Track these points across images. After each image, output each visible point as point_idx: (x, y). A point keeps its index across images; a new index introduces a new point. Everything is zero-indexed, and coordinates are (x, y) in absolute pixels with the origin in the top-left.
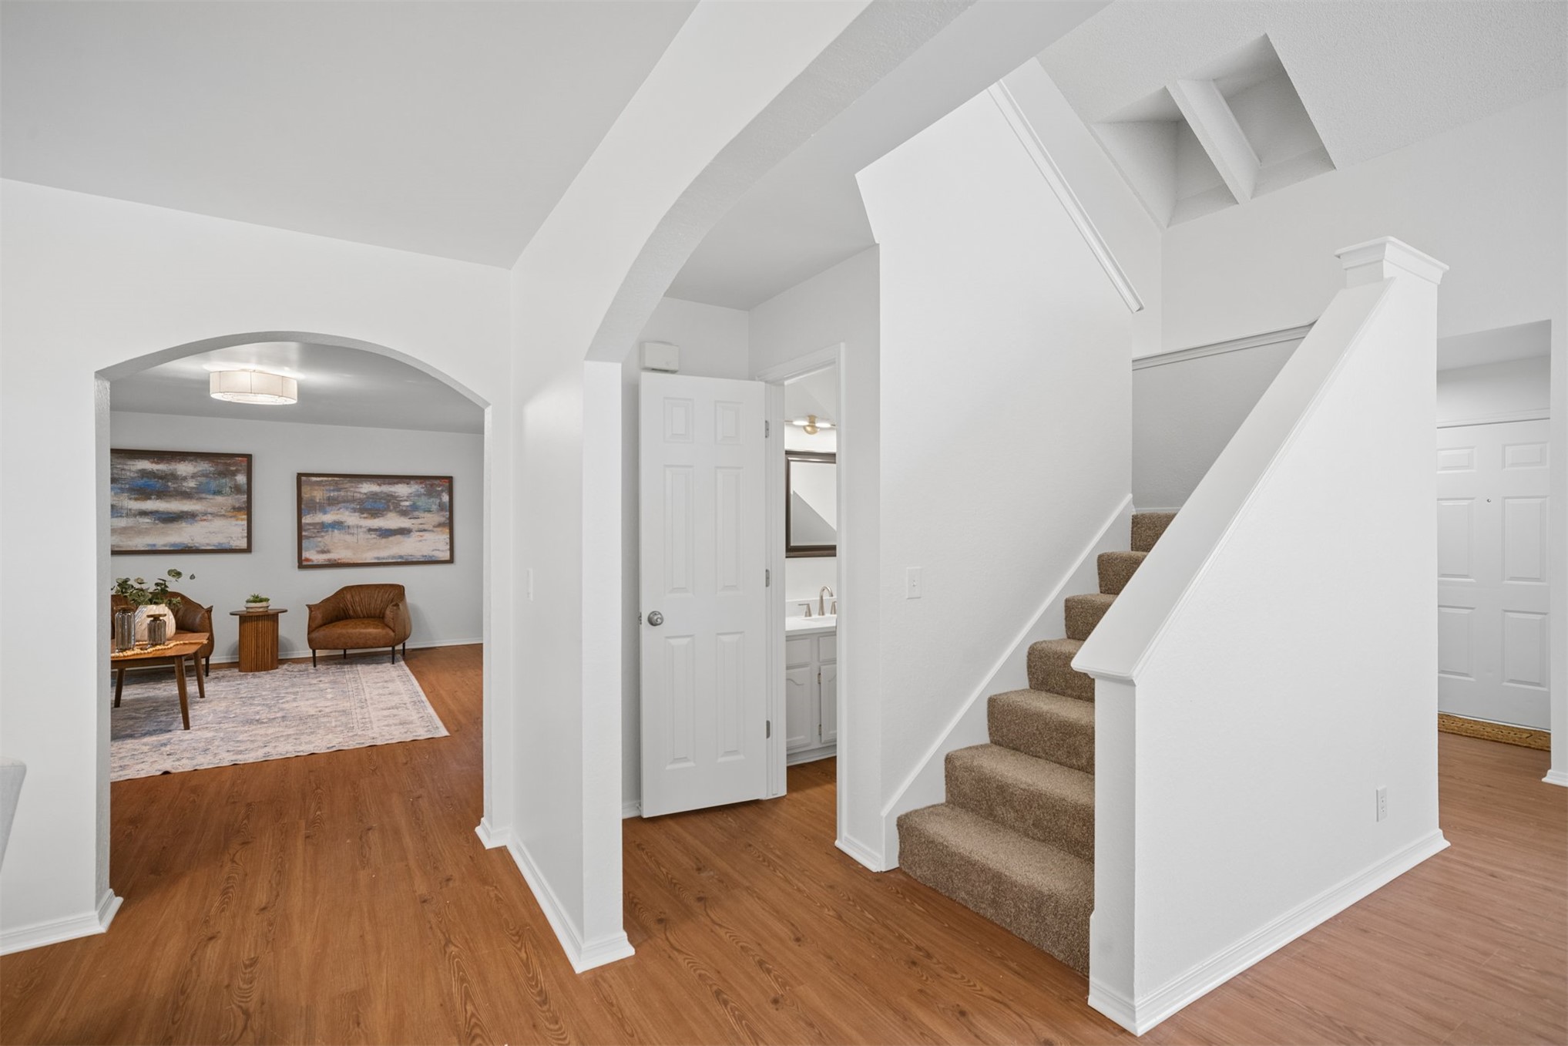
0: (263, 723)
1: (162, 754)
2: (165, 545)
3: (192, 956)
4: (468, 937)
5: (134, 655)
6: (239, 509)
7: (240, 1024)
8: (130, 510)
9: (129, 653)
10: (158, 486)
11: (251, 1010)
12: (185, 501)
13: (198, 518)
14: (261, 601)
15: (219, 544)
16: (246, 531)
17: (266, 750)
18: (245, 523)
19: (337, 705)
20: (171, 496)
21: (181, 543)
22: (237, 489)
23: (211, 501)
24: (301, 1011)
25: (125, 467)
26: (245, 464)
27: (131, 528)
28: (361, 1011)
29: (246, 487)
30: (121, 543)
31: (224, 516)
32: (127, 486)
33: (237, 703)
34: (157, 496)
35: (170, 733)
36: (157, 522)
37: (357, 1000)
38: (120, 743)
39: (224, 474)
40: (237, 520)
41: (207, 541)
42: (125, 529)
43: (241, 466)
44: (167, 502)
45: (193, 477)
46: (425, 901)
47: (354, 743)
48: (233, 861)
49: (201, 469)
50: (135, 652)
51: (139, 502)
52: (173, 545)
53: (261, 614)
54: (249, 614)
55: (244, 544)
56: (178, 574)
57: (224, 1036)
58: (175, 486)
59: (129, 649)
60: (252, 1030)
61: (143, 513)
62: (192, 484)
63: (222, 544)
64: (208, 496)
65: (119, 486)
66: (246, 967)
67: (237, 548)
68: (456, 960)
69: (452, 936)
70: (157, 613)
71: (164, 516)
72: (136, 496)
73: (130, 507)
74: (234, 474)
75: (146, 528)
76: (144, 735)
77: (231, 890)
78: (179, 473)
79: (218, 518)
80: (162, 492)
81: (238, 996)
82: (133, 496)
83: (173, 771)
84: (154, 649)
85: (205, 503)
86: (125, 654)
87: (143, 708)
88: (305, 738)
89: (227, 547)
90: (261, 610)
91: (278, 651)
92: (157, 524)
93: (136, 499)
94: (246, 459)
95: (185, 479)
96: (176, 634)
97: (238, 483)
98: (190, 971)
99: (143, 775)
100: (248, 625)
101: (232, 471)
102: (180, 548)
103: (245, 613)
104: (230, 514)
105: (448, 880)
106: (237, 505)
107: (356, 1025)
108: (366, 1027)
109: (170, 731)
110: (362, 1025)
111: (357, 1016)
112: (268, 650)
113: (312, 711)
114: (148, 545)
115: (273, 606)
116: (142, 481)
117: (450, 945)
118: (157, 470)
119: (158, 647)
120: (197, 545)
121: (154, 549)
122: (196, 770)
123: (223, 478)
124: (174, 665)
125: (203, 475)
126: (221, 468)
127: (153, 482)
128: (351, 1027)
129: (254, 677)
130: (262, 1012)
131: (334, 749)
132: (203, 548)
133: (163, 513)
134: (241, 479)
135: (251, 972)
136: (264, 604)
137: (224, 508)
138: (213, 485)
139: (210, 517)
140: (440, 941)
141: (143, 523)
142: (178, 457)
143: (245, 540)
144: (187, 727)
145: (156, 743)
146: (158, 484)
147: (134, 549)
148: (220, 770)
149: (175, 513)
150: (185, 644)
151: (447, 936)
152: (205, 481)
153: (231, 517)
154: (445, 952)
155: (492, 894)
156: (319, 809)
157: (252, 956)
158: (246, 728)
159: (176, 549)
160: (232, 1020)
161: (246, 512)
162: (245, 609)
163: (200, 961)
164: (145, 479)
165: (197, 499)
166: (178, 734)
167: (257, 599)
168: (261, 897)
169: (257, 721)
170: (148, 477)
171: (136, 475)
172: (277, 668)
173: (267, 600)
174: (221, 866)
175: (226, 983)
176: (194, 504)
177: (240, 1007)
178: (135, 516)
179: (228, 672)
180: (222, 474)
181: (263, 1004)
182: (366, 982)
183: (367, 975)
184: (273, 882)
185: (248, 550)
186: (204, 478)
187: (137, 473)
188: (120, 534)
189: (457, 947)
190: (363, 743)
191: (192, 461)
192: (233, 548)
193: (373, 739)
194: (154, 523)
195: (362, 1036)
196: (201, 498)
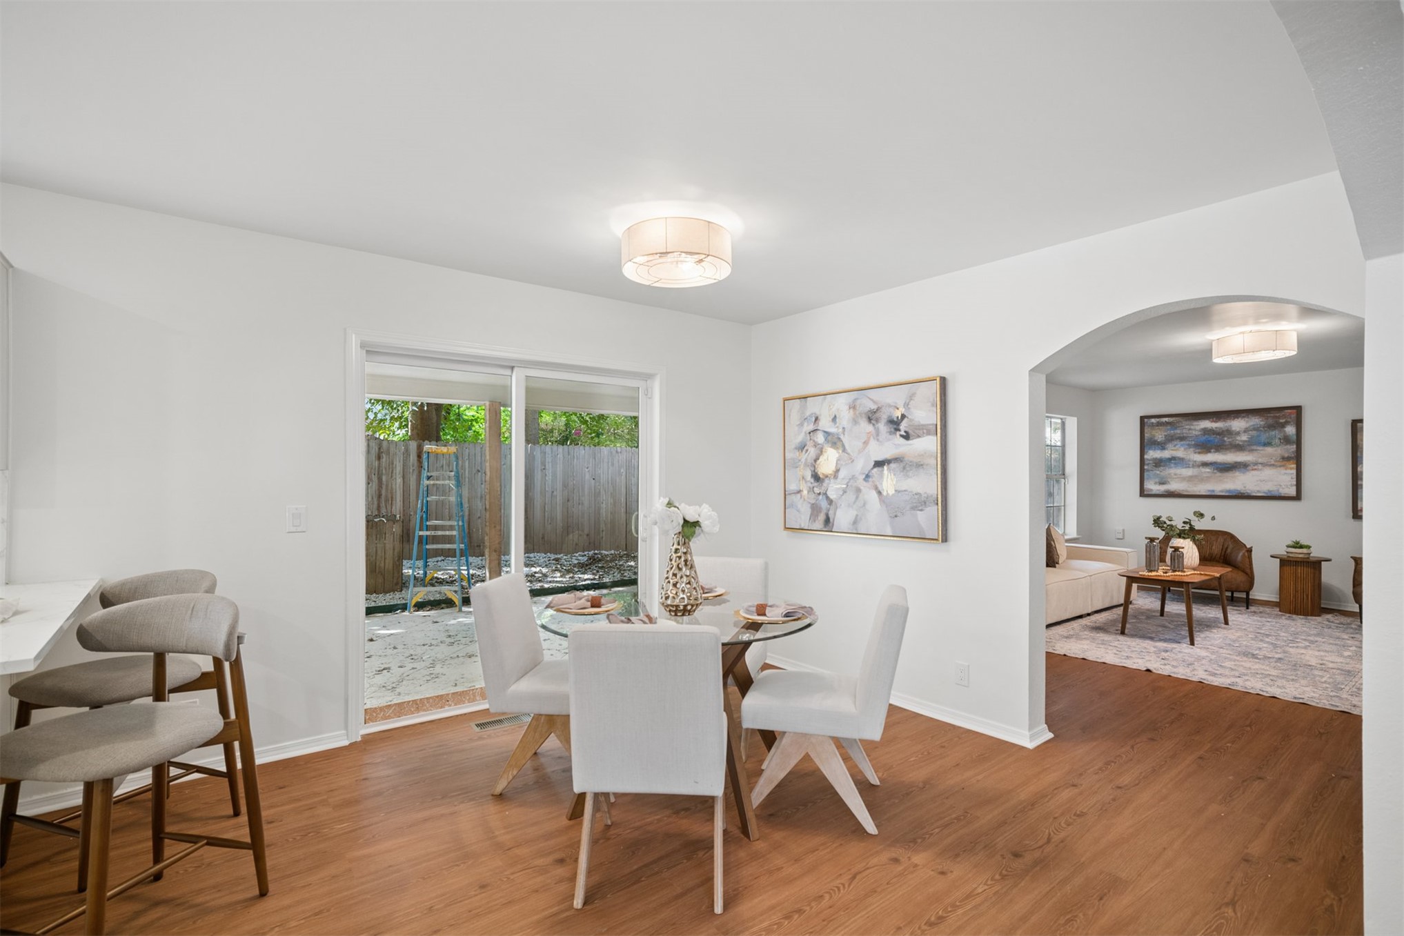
0: (1257, 658)
1: (1159, 657)
2: (1222, 491)
3: (1056, 789)
4: (1256, 913)
5: (1156, 576)
6: (1287, 459)
7: (1040, 843)
8: (1195, 461)
9: (1154, 574)
10: (1216, 441)
11: (1053, 840)
12: (1238, 453)
13: (1249, 468)
14: (1301, 547)
15: (1269, 491)
16: (1295, 479)
17: (1238, 680)
18: (1294, 472)
19: (1347, 664)
20: (1226, 449)
21: (1235, 490)
22: (1286, 440)
23: (1261, 452)
24: (1077, 863)
25: (1192, 427)
26: (1294, 416)
27: (1196, 476)
28: (1111, 893)
29: (1295, 437)
30: (1189, 489)
31: (1273, 465)
32: (1193, 443)
33: (1250, 636)
34: (1216, 449)
35: (1179, 644)
36: (1215, 471)
37: (1114, 885)
38: (1141, 641)
39: (1275, 427)
40: (1286, 469)
41: (1258, 489)
42: (1191, 477)
43: (1291, 418)
44: (1223, 454)
45: (1246, 431)
46: (1247, 861)
47: (1327, 703)
48: (1132, 747)
49: (1252, 423)
50: (1157, 574)
51: (1202, 455)
52: (1229, 491)
53: (1298, 560)
54: (1289, 559)
55: (1292, 491)
56: (1201, 515)
57: (1027, 842)
58: (1230, 440)
59: (1154, 571)
60: (1042, 852)
61: (1205, 464)
62: (1244, 438)
63: (1271, 491)
64: (1259, 448)
65: (1188, 442)
66: (1074, 815)
67: (1286, 495)
68: (1222, 921)
69: (1240, 902)
70: (1179, 545)
71: (1220, 466)
72: (1200, 450)
73: (1195, 459)
74: (1283, 425)
75: (1207, 477)
76: (1160, 640)
77: (1113, 764)
78: (1234, 429)
79: (1268, 468)
80: (1220, 446)
81: (1055, 827)
82: (1197, 451)
83: (1154, 671)
84: (1173, 574)
85: (1255, 454)
86: (1150, 574)
87: (1177, 621)
88: (1280, 682)
89: (1276, 494)
90: (1301, 556)
91: (1320, 599)
92: (1215, 473)
93: (1199, 453)
94: (1295, 411)
95: (1238, 433)
96: (1199, 565)
97: (1288, 434)
98: (1047, 796)
99: (1134, 667)
100: (1287, 569)
101: (1281, 423)
102: (1234, 494)
103: (1286, 557)
104: (1279, 464)
105: (1293, 860)
106: (1286, 455)
107: (1099, 898)
108: (1103, 905)
109: (1179, 643)
110: (1102, 902)
111: (1105, 894)
112: (1307, 596)
113: (1313, 662)
114: (1209, 491)
115: (1316, 553)
116: (1204, 438)
117: (1230, 907)
118: (1216, 428)
119: (1177, 573)
120: (1248, 491)
121: (1213, 494)
122: (1170, 676)
123: (1273, 430)
124: (1183, 590)
125: (1254, 429)
126: (1271, 421)
127: (1212, 438)
128: (1095, 896)
129: (1289, 618)
130: (1057, 846)
131: (1301, 701)
132: (1254, 494)
133: (1220, 464)
134: (1290, 430)
135: (1074, 820)
136: (1305, 551)
137: (1274, 458)
138: (1264, 437)
139: (1260, 467)
140: (1225, 897)
141: (1205, 472)
142: (1233, 415)
143: (1295, 488)
144: (1192, 643)
145: (1162, 648)
146: (1217, 439)
147: (1198, 493)
148: (1186, 682)
149: (1230, 464)
150: (1201, 574)
151: (1236, 898)
152: (1256, 435)
153: (1280, 466)
154: (1220, 908)
155: (1327, 902)
156: (1233, 742)
157: (1084, 811)
158: (1238, 658)
159: (1231, 494)
160: (1039, 838)
161: (1295, 462)
162: (1286, 553)
163: (1056, 794)
164: (1206, 436)
165: (1249, 451)
166: (1185, 647)
167: (1297, 545)
168: (1126, 779)
169: (1253, 655)
170: (1208, 434)
171: (1200, 433)
172: (1319, 616)
173: (1309, 547)
174: (1122, 746)
175: (1056, 815)
176: (1246, 455)
177: (1050, 834)
178: (1199, 466)
179: (1268, 610)
180: (1271, 427)
181: (1062, 842)
182: (1134, 879)
183: (1139, 875)
184: (1143, 774)
185: (1298, 497)
186: (1255, 432)
187: (1200, 431)
188: (1188, 481)
189: (1236, 914)
190: (1337, 706)
191: (1244, 417)
192: (1283, 495)
193: (1354, 706)
194: (1213, 472)
195: (1096, 908)
196: (1253, 450)
